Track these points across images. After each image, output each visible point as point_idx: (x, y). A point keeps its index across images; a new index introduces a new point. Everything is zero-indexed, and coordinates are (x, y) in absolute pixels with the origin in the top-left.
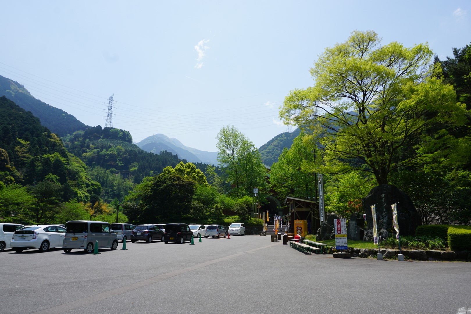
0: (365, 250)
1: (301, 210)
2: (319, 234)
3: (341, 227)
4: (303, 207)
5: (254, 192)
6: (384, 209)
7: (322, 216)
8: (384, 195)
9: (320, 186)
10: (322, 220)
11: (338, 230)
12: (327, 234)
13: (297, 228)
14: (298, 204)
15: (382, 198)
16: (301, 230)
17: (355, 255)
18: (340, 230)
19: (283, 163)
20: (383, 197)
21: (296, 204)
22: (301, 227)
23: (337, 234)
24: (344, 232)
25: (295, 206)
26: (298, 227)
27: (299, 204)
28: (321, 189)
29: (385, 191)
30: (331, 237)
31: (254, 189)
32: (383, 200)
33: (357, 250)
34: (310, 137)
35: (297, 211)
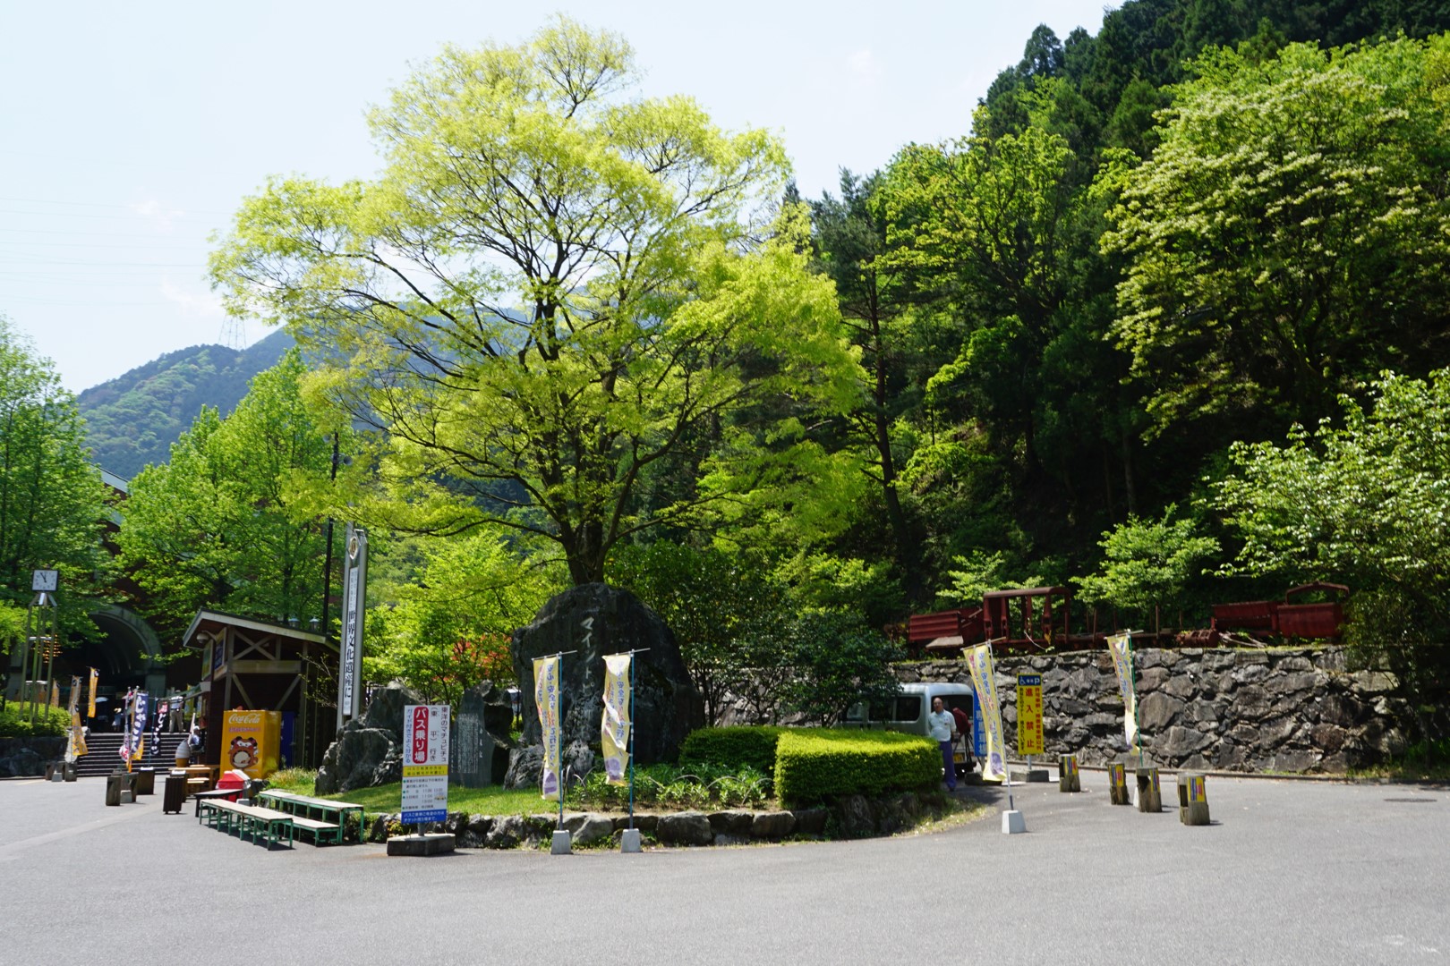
0: (509, 822)
1: (258, 667)
2: (330, 764)
3: (430, 736)
4: (269, 655)
5: (35, 587)
6: (588, 672)
7: (349, 693)
8: (591, 620)
9: (354, 577)
10: (347, 712)
11: (416, 750)
12: (362, 767)
13: (233, 743)
14: (249, 646)
15: (585, 632)
16: (249, 751)
17: (472, 840)
18: (425, 750)
19: (193, 471)
20: (589, 627)
21: (239, 646)
22: (251, 740)
23: (412, 763)
24: (438, 755)
25: (235, 654)
26: (239, 738)
27: (254, 646)
28: (353, 589)
29: (597, 609)
30: (381, 776)
31: (37, 573)
32: (587, 638)
33: (481, 822)
34: (336, 376)
35: (238, 675)
